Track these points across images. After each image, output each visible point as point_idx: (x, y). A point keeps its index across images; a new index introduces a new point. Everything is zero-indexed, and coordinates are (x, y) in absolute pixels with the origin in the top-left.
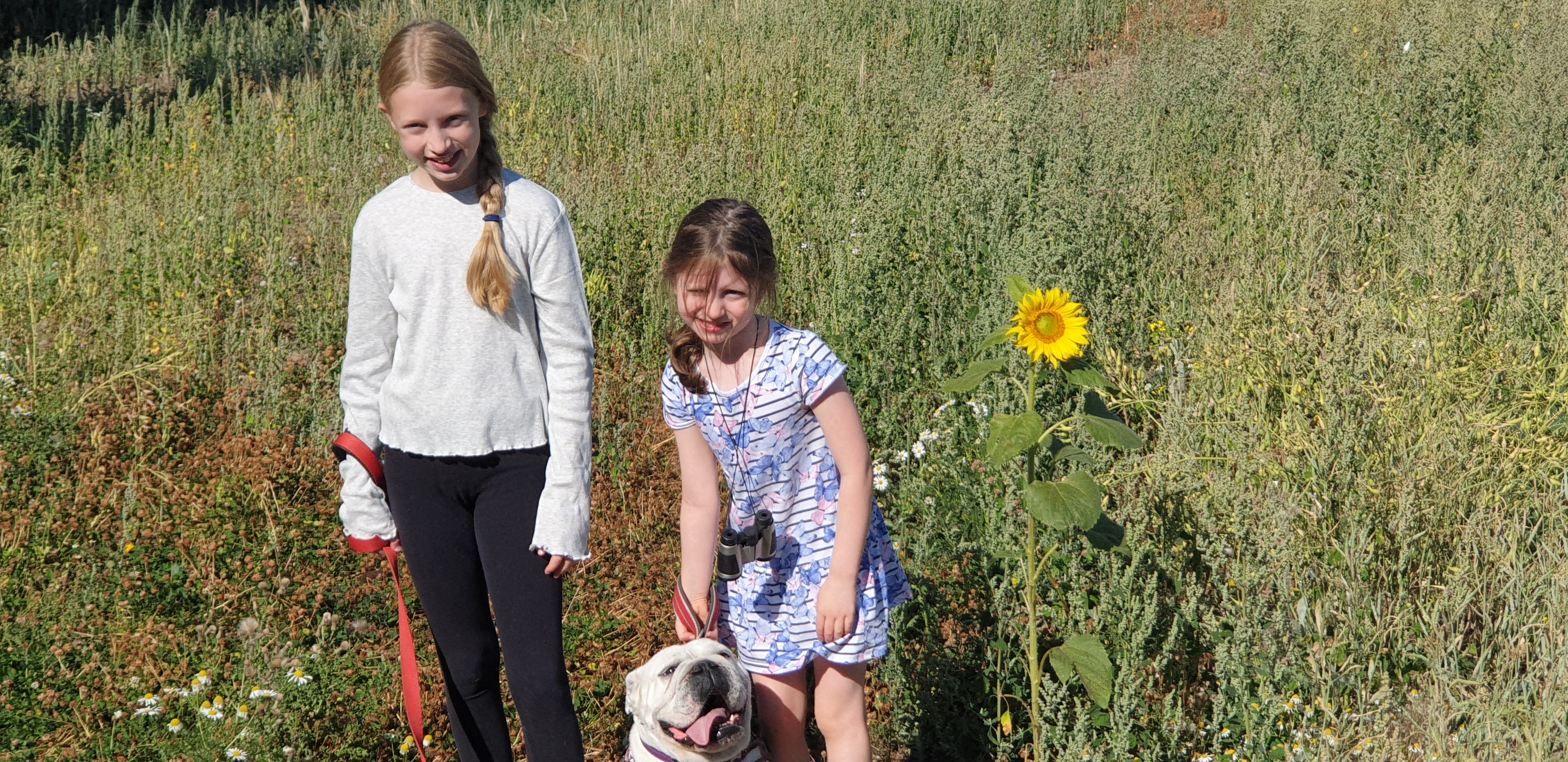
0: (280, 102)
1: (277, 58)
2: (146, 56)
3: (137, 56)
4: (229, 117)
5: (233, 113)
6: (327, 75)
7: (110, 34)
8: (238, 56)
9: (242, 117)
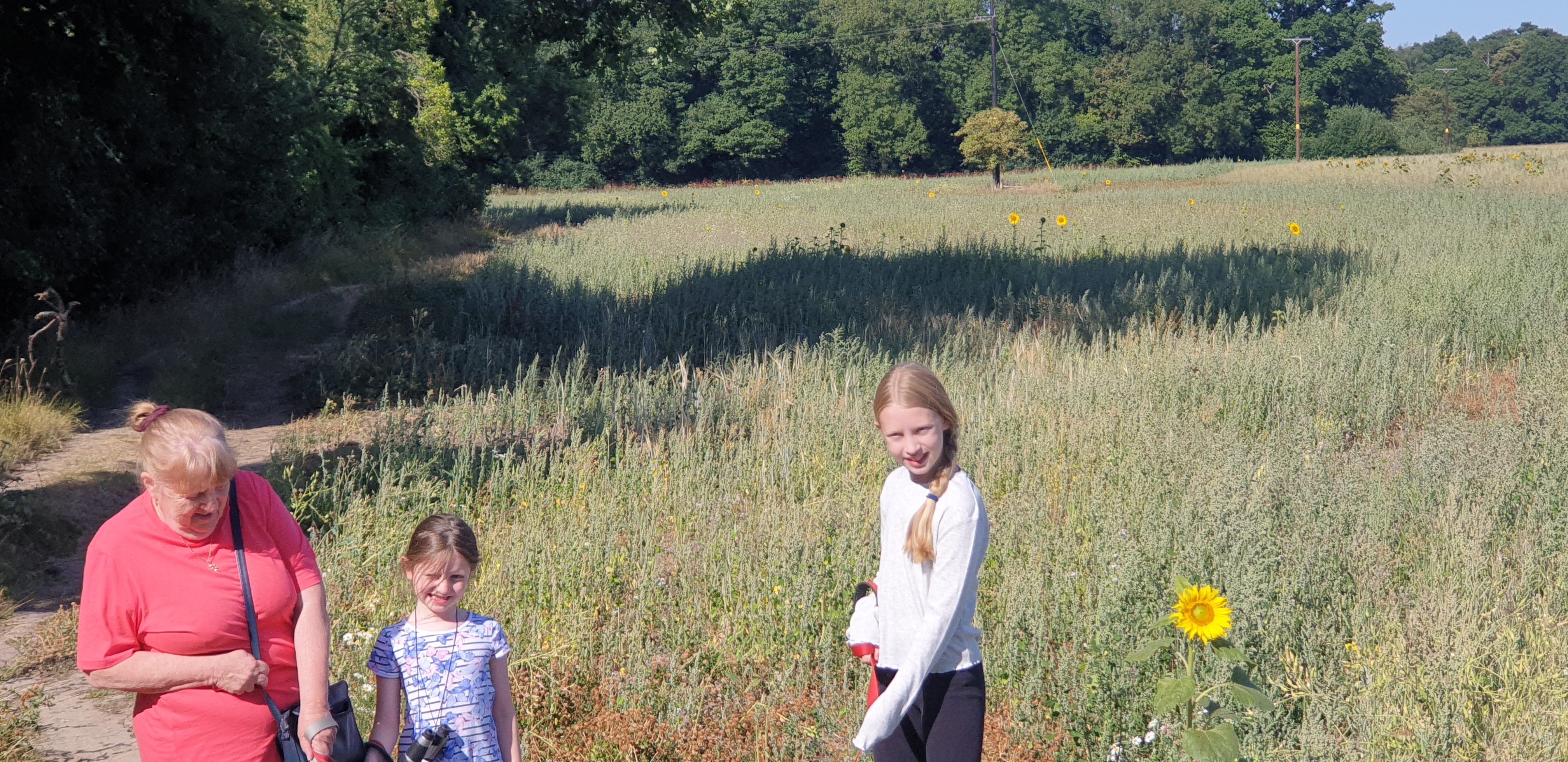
0: (658, 450)
1: (657, 413)
2: (542, 409)
3: (536, 408)
4: (613, 463)
5: (617, 459)
6: (699, 429)
7: (512, 389)
8: (624, 410)
9: (625, 463)
